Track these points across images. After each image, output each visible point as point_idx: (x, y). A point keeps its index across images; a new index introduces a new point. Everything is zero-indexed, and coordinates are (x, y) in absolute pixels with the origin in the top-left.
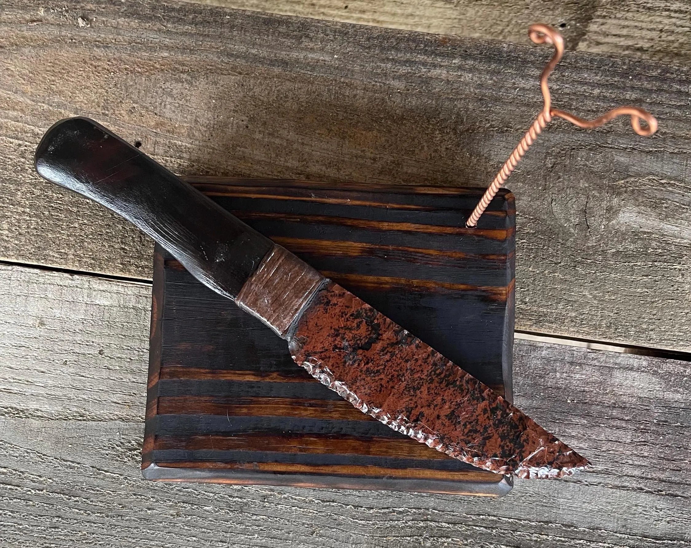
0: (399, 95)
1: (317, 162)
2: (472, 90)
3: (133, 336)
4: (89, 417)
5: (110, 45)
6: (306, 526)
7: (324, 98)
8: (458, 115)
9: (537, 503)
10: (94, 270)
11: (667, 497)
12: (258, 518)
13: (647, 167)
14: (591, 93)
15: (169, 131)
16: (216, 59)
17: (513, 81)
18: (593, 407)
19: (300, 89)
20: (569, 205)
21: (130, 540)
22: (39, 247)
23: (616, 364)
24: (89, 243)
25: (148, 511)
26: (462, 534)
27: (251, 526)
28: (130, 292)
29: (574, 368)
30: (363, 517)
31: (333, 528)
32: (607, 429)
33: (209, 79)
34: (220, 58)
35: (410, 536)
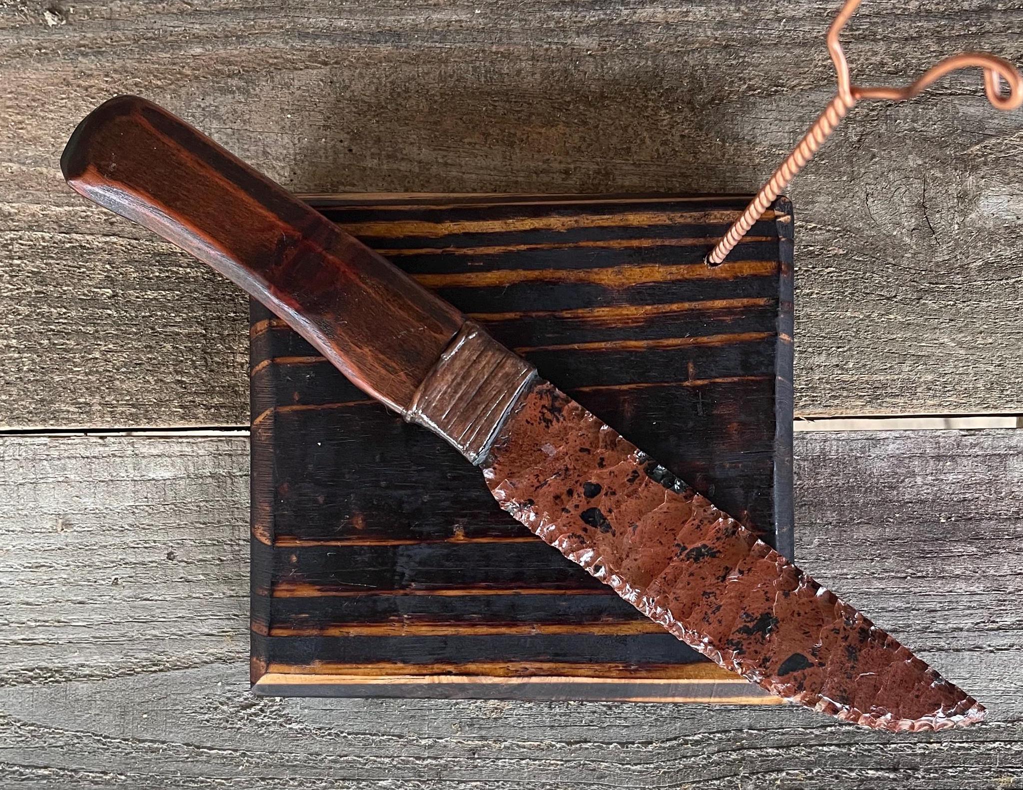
0: (591, 59)
2: (709, 33)
3: (219, 522)
4: (168, 665)
5: (104, 49)
6: (548, 787)
7: (469, 84)
8: (692, 76)
10: (137, 423)
12: (469, 786)
13: (1014, 118)
14: (905, 9)
16: (281, 45)
17: (774, 7)
18: (984, 524)
19: (427, 74)
20: (896, 199)
22: (42, 400)
23: (1010, 448)
24: (123, 381)
26: (802, 762)
28: (203, 451)
29: (943, 466)
30: (638, 759)
31: (593, 784)
32: (1011, 556)
33: (276, 80)
34: (287, 43)
35: (719, 779)
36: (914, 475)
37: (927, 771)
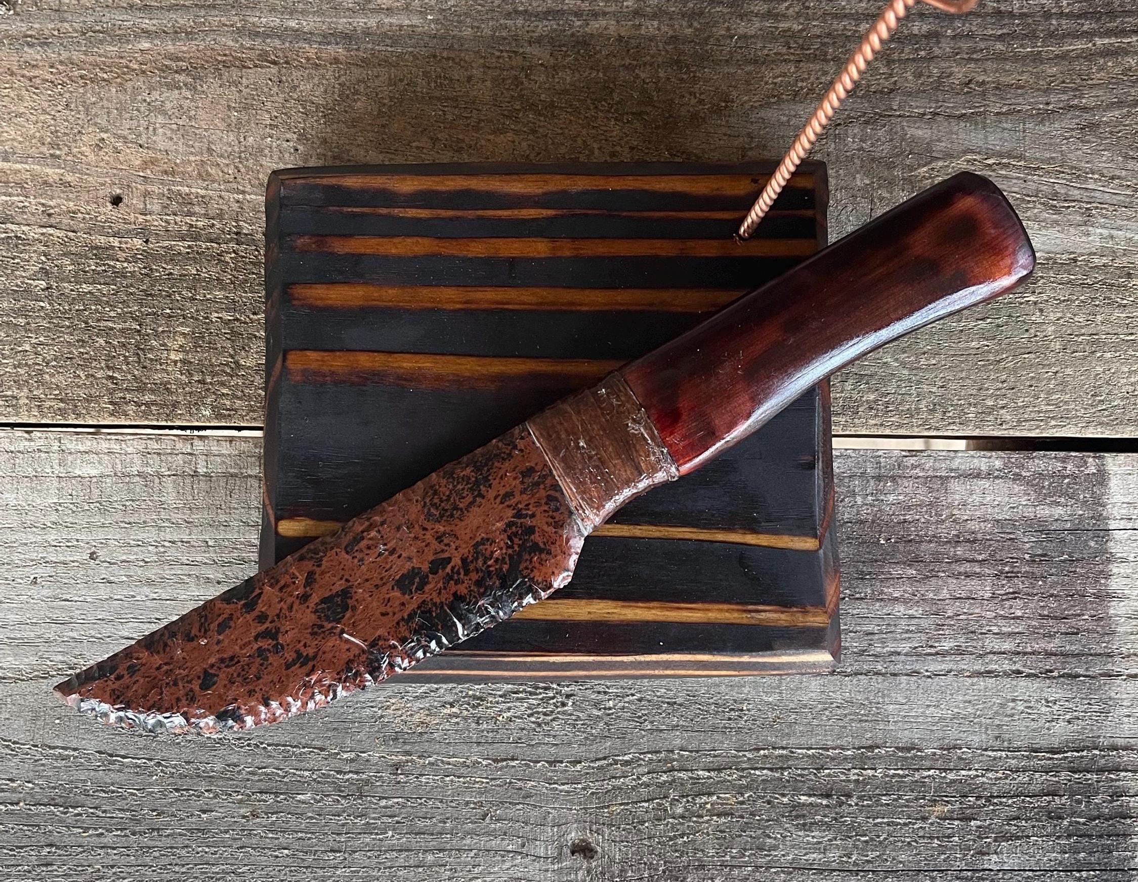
0: (543, 69)
2: (661, 47)
3: (145, 522)
5: (50, 40)
6: (472, 806)
7: (419, 89)
8: (643, 89)
9: (852, 717)
10: (65, 419)
11: (1062, 679)
12: (390, 803)
13: (961, 141)
14: (856, 31)
15: (166, 172)
16: (231, 43)
17: (726, 24)
18: (924, 546)
19: (376, 77)
20: (843, 218)
21: (177, 869)
23: (952, 470)
24: (52, 375)
25: (203, 816)
26: (734, 786)
27: (379, 818)
28: (131, 448)
29: (884, 486)
30: (566, 778)
31: (518, 804)
32: (950, 580)
33: (224, 78)
34: (237, 41)
35: (648, 801)
36: (854, 494)
37: (861, 798)
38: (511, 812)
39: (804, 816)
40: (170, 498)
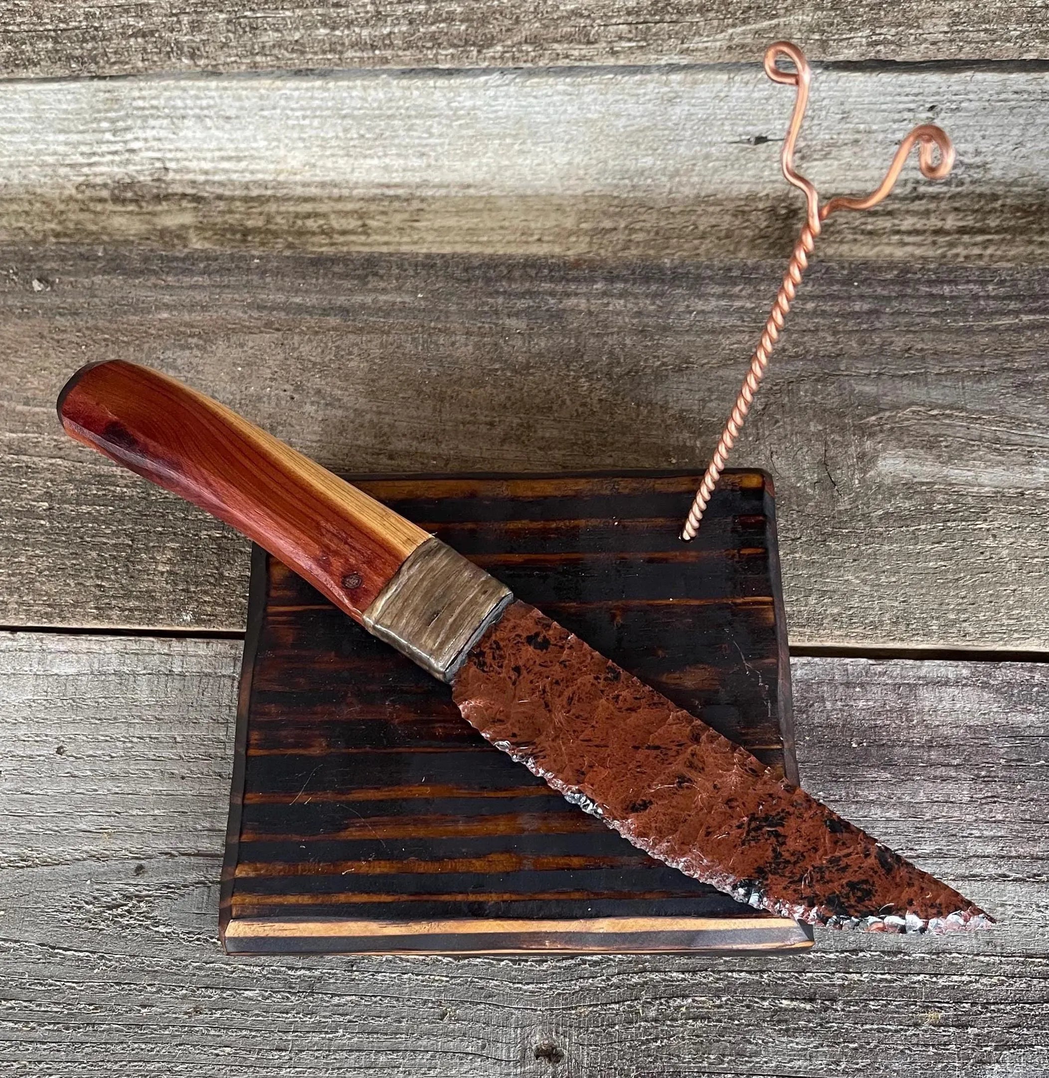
0: (520, 336)
1: (404, 435)
2: (627, 320)
3: (115, 718)
4: (37, 861)
5: (80, 311)
6: (430, 1005)
7: (407, 351)
10: (50, 622)
12: (343, 1001)
13: (905, 396)
17: (686, 303)
18: (897, 750)
19: (370, 342)
20: (799, 457)
21: (109, 1065)
23: (919, 678)
24: (43, 583)
25: (143, 1011)
26: (710, 989)
27: (330, 1017)
28: (110, 648)
29: (853, 692)
30: (531, 978)
31: (479, 1004)
32: (926, 784)
33: (232, 341)
34: (246, 313)
35: (618, 1002)
36: (823, 700)
37: (847, 1003)
38: (471, 1012)
39: (786, 1021)
40: (143, 695)
